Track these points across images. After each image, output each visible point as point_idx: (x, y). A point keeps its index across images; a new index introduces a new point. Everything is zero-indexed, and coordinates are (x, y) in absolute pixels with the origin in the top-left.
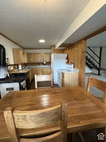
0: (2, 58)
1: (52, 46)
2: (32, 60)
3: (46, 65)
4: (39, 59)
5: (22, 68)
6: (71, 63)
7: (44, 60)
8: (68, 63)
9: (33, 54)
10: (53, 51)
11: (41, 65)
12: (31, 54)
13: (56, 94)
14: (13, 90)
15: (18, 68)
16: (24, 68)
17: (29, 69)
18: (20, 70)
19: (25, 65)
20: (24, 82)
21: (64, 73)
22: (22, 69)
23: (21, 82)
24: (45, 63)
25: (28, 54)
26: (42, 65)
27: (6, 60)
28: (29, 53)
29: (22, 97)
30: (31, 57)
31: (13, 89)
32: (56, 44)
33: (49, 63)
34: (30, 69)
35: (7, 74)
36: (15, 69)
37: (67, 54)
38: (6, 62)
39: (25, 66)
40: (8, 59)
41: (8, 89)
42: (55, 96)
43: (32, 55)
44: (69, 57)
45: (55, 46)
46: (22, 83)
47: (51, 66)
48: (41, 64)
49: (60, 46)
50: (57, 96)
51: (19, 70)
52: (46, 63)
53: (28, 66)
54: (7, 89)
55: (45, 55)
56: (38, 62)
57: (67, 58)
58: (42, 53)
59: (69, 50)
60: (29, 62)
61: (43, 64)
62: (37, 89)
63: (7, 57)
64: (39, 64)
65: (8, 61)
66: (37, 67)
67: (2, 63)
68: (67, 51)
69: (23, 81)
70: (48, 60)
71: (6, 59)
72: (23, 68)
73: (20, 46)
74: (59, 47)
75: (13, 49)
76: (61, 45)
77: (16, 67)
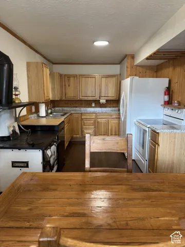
0: (4, 87)
1: (126, 56)
2: (71, 94)
3: (105, 107)
4: (89, 90)
5: (47, 112)
6: (179, 103)
7: (100, 93)
8: (168, 103)
9: (75, 76)
10: (129, 69)
11: (91, 107)
12: (69, 76)
13: (145, 193)
14: (27, 166)
15: (37, 111)
16: (51, 113)
17: (63, 115)
18: (42, 117)
19: (52, 104)
20: (54, 148)
21: (158, 133)
22: (47, 114)
23: (47, 149)
24: (103, 101)
25: (61, 75)
26: (96, 107)
27: (14, 93)
28: (65, 75)
29: (55, 190)
30: (69, 86)
31: (26, 164)
32: (139, 51)
33: (115, 102)
34: (66, 116)
35: (14, 127)
36: (32, 113)
37: (167, 80)
38: (14, 97)
39: (54, 107)
40: (17, 88)
41: (17, 165)
42: (143, 199)
43: (72, 79)
44: (175, 87)
45: (133, 57)
46: (49, 152)
47: (119, 110)
48: (93, 105)
49: (151, 56)
50: (147, 199)
51: (39, 116)
52: (107, 101)
53: (61, 109)
54: (15, 164)
55: (104, 80)
56: (86, 98)
57: (169, 91)
58: (97, 76)
59: (174, 66)
60: (64, 98)
61: (98, 103)
62: (90, 171)
63: (15, 84)
64: (88, 103)
65: (17, 93)
66: (83, 110)
67: (4, 100)
68: (169, 71)
69: (51, 145)
70: (111, 94)
71: (14, 90)
72: (49, 111)
73: (44, 57)
74: (147, 59)
75: (28, 64)
76: (155, 53)
77: (33, 110)
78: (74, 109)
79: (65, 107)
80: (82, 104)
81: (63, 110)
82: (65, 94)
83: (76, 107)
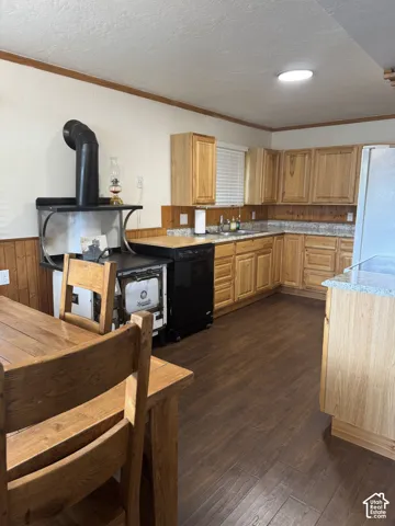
9: (306, 152)
12: (294, 155)
14: (76, 302)
15: (191, 224)
27: (112, 188)
28: (287, 152)
30: (292, 174)
31: (76, 298)
35: (96, 241)
36: (178, 226)
43: (299, 159)
48: (350, 218)
60: (279, 202)
64: (338, 214)
75: (172, 140)
77: (183, 221)
78: (305, 224)
79: (286, 220)
80: (322, 215)
81: (281, 227)
82: (284, 193)
83: (310, 221)
